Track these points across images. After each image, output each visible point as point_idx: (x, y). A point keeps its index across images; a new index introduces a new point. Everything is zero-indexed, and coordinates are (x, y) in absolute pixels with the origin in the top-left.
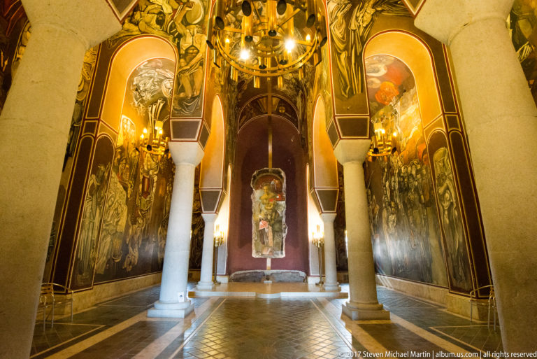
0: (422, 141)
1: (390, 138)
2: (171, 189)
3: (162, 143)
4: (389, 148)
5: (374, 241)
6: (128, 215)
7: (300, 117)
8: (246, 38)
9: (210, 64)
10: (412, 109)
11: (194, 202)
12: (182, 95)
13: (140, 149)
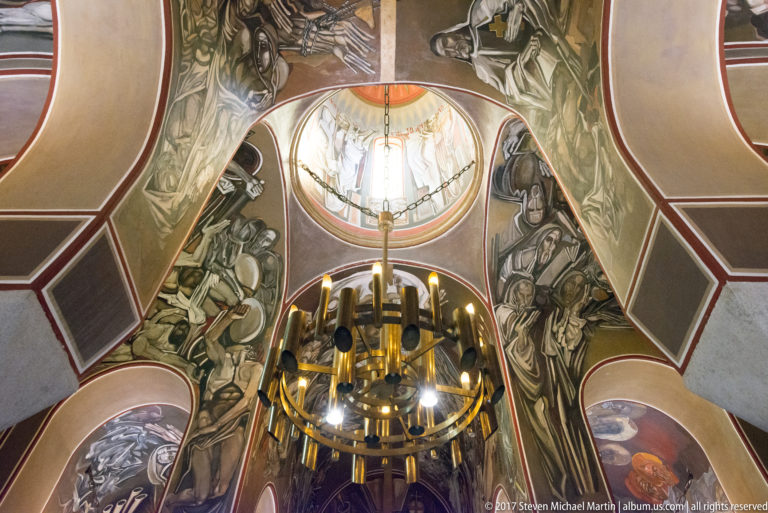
12: (185, 495)
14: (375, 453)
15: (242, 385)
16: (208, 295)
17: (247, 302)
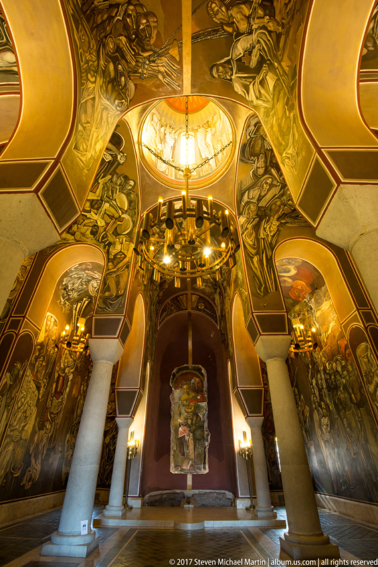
0: (342, 336)
1: (310, 334)
2: (85, 388)
3: (82, 339)
4: (310, 344)
5: (309, 450)
6: (36, 419)
7: (218, 313)
8: (168, 246)
9: (135, 267)
10: (326, 306)
11: (109, 403)
12: (107, 294)
13: (59, 346)
14: (184, 276)
15: (125, 252)
16: (105, 213)
17: (123, 216)
